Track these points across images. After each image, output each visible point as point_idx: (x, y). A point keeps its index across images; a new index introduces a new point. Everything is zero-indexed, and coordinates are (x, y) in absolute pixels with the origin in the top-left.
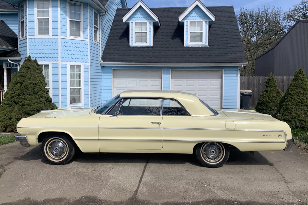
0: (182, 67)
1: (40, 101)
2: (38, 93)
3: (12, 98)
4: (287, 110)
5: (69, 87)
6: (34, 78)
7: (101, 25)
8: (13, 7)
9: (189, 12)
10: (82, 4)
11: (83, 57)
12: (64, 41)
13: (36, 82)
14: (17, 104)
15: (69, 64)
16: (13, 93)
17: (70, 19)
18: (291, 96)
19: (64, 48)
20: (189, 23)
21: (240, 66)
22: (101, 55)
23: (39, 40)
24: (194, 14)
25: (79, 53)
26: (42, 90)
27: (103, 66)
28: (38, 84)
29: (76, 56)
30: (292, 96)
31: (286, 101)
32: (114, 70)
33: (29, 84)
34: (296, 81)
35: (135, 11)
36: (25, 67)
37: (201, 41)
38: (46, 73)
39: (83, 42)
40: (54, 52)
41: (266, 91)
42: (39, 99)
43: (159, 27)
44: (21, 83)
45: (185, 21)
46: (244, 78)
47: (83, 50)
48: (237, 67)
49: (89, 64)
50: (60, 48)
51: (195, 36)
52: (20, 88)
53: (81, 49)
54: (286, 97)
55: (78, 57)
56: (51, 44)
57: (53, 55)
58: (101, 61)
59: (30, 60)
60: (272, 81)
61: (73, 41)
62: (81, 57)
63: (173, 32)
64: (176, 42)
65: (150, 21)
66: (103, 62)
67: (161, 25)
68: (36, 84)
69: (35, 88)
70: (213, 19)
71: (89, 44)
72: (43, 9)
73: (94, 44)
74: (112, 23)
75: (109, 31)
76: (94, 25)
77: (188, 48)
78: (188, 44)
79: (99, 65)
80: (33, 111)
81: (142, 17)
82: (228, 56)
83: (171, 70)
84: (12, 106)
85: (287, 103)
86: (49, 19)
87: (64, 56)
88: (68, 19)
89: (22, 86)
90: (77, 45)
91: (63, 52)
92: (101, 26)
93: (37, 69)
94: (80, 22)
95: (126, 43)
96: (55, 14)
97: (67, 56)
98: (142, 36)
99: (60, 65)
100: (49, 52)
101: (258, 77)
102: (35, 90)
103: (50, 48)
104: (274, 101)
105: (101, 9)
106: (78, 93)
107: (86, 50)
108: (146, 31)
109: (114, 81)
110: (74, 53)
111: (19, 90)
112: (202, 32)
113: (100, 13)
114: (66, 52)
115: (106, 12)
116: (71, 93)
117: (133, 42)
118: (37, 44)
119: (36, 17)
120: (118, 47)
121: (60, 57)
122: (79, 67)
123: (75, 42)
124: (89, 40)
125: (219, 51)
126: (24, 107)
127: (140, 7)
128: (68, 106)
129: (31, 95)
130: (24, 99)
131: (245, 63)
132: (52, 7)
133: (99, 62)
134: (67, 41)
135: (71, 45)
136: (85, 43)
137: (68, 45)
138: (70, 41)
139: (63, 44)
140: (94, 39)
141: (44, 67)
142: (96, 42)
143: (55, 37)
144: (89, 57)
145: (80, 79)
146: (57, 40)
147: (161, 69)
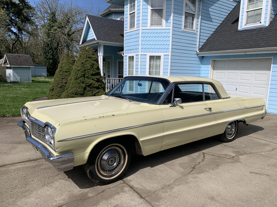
7: (201, 10)
11: (164, 47)
12: (145, 31)
15: (149, 54)
17: (152, 8)
19: (145, 39)
22: (199, 44)
25: (160, 43)
27: (203, 57)
29: (156, 47)
32: (214, 61)
39: (165, 31)
40: (137, 43)
47: (164, 39)
49: (170, 54)
50: (140, 39)
55: (158, 47)
56: (136, 36)
57: (136, 47)
58: (198, 51)
61: (153, 31)
62: (161, 47)
66: (200, 52)
71: (171, 32)
72: (133, 4)
73: (183, 32)
74: (233, 7)
75: (225, 17)
76: (184, 11)
79: (196, 56)
86: (135, 12)
87: (145, 46)
88: (150, 8)
90: (157, 35)
91: (143, 43)
93: (88, 57)
94: (163, 9)
96: (139, 6)
97: (147, 47)
99: (140, 55)
107: (167, 39)
108: (261, 6)
109: (213, 74)
110: (154, 43)
114: (146, 43)
117: (243, 24)
118: (129, 37)
119: (129, 13)
120: (225, 33)
121: (140, 48)
122: (159, 58)
123: (156, 31)
124: (171, 28)
133: (196, 52)
134: (148, 31)
135: (152, 35)
136: (167, 31)
137: (149, 35)
138: (151, 31)
139: (144, 35)
140: (183, 27)
141: (131, 58)
142: (188, 30)
143: (138, 29)
144: (170, 47)
145: (160, 69)
146: (139, 31)
147: (272, 57)
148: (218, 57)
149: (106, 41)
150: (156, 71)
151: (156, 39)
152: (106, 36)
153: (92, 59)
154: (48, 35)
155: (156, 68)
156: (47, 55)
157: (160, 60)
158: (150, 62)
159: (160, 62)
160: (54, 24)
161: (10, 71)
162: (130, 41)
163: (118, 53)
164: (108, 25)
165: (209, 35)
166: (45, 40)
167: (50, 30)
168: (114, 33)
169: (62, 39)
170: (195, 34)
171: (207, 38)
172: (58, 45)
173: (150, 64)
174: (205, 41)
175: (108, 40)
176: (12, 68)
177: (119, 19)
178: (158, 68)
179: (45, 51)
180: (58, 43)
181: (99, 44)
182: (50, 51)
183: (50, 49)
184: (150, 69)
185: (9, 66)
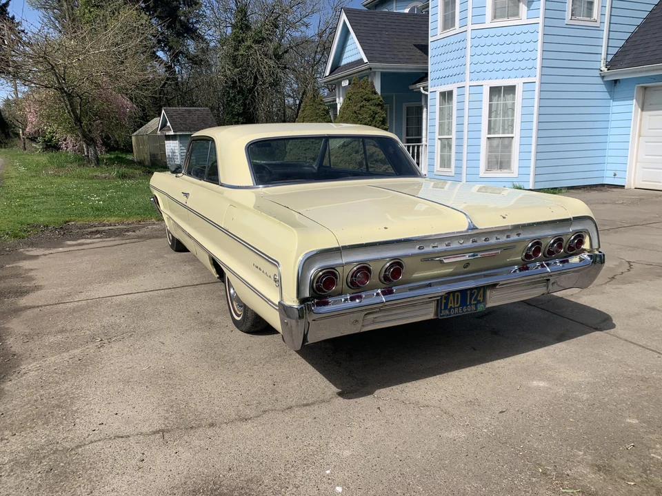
5: (484, 134)
11: (523, 64)
12: (479, 33)
15: (487, 84)
19: (479, 51)
22: (606, 52)
23: (442, 42)
25: (514, 56)
27: (616, 81)
29: (504, 66)
32: (645, 88)
39: (525, 29)
40: (461, 61)
47: (524, 47)
49: (537, 79)
50: (468, 52)
55: (510, 65)
56: (457, 46)
57: (458, 70)
58: (604, 69)
61: (499, 32)
62: (517, 65)
66: (607, 70)
71: (541, 29)
73: (569, 26)
79: (599, 80)
87: (478, 67)
90: (508, 39)
91: (476, 59)
97: (484, 67)
99: (467, 88)
100: (454, 63)
107: (531, 46)
109: (641, 120)
110: (501, 57)
114: (482, 59)
118: (441, 51)
121: (468, 72)
122: (511, 89)
123: (505, 31)
124: (540, 20)
128: (482, 175)
133: (598, 71)
134: (485, 33)
135: (495, 40)
136: (531, 28)
137: (489, 41)
138: (492, 32)
139: (477, 42)
140: (568, 15)
141: (447, 96)
142: (581, 21)
143: (463, 29)
144: (538, 64)
145: (513, 116)
146: (466, 35)
148: (654, 79)
149: (387, 62)
150: (504, 121)
151: (505, 48)
152: (387, 53)
153: (371, 102)
154: (234, 60)
155: (505, 113)
156: (233, 107)
157: (514, 94)
158: (491, 100)
159: (514, 99)
160: (244, 35)
161: (174, 145)
162: (444, 57)
163: (411, 87)
164: (389, 27)
165: (632, 29)
166: (228, 73)
167: (238, 50)
168: (402, 43)
169: (265, 68)
170: (597, 29)
171: (627, 36)
172: (255, 83)
173: (490, 106)
174: (621, 43)
175: (391, 60)
176: (178, 138)
177: (407, 11)
178: (510, 113)
179: (229, 97)
180: (256, 78)
181: (373, 70)
182: (238, 97)
183: (239, 93)
184: (490, 117)
185: (172, 133)
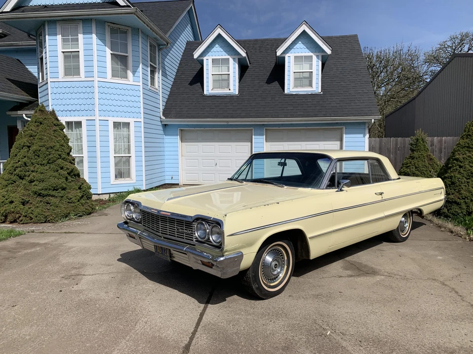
0: (282, 124)
1: (59, 175)
2: (55, 161)
3: (15, 170)
4: (451, 186)
5: (112, 154)
6: (48, 138)
7: (160, 62)
8: (29, 36)
9: (293, 42)
10: (130, 29)
11: (133, 110)
12: (104, 85)
13: (52, 144)
14: (22, 179)
15: (111, 120)
16: (16, 163)
17: (111, 52)
18: (460, 164)
20: (292, 59)
21: (370, 121)
22: (162, 108)
23: (65, 84)
24: (300, 45)
25: (127, 104)
26: (62, 158)
27: (166, 125)
28: (55, 148)
29: (121, 109)
30: (461, 162)
31: (449, 171)
32: (182, 130)
33: (40, 148)
34: (467, 138)
35: (211, 41)
36: (35, 122)
37: (311, 85)
38: (78, 134)
39: (132, 87)
40: (89, 101)
41: (413, 158)
42: (57, 171)
43: (247, 67)
44: (29, 147)
45: (286, 56)
46: (375, 141)
47: (133, 99)
48: (364, 123)
49: (142, 120)
50: (97, 96)
51: (302, 78)
52: (26, 154)
53: (129, 98)
54: (450, 165)
55: (125, 109)
56: (84, 90)
57: (86, 107)
58: (162, 117)
59: (42, 111)
60: (421, 142)
61: (117, 86)
62: (129, 109)
63: (268, 74)
64: (272, 88)
65: (234, 57)
66: (164, 118)
67: (250, 63)
68: (52, 148)
69: (50, 154)
70: (328, 51)
71: (141, 90)
72: (70, 37)
73: (150, 90)
74: (179, 62)
75: (175, 74)
76: (149, 63)
77: (291, 96)
78: (291, 90)
79: (160, 123)
80: (46, 189)
81: (222, 50)
82: (351, 107)
83: (266, 129)
84: (15, 182)
85: (452, 174)
86: (79, 52)
87: (104, 108)
88: (109, 52)
89: (30, 151)
90: (123, 92)
91: (102, 102)
92: (160, 65)
93: (55, 125)
94: (127, 56)
95: (199, 91)
96: (88, 44)
97: (109, 108)
98: (223, 80)
99: (97, 121)
100: (80, 102)
101: (394, 139)
102: (50, 157)
103: (82, 95)
104: (425, 172)
105: (159, 37)
106: (127, 163)
107: (137, 99)
108: (229, 71)
109: (181, 147)
110: (119, 103)
111: (25, 157)
112: (312, 72)
113: (159, 45)
114: (106, 102)
115: (167, 44)
116: (116, 165)
117: (209, 88)
118: (63, 90)
119: (60, 49)
120: (188, 96)
121: (97, 110)
122: (127, 125)
123: (121, 86)
124: (141, 84)
125: (338, 100)
126: (33, 184)
127: (219, 36)
128: (112, 182)
129: (44, 164)
130: (32, 171)
131: (377, 118)
132: (84, 33)
134: (108, 85)
135: (114, 91)
136: (136, 88)
137: (110, 91)
138: (112, 85)
139: (102, 90)
140: (150, 84)
141: (74, 125)
142: (153, 88)
143: (89, 79)
144: (142, 110)
145: (130, 142)
146: (92, 84)
147: (251, 128)
151: (121, 97)
157: (129, 128)
158: (114, 130)
159: (129, 131)
173: (115, 135)
